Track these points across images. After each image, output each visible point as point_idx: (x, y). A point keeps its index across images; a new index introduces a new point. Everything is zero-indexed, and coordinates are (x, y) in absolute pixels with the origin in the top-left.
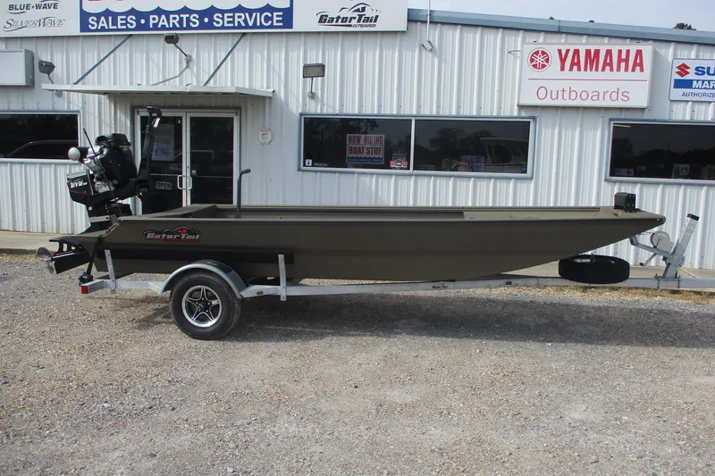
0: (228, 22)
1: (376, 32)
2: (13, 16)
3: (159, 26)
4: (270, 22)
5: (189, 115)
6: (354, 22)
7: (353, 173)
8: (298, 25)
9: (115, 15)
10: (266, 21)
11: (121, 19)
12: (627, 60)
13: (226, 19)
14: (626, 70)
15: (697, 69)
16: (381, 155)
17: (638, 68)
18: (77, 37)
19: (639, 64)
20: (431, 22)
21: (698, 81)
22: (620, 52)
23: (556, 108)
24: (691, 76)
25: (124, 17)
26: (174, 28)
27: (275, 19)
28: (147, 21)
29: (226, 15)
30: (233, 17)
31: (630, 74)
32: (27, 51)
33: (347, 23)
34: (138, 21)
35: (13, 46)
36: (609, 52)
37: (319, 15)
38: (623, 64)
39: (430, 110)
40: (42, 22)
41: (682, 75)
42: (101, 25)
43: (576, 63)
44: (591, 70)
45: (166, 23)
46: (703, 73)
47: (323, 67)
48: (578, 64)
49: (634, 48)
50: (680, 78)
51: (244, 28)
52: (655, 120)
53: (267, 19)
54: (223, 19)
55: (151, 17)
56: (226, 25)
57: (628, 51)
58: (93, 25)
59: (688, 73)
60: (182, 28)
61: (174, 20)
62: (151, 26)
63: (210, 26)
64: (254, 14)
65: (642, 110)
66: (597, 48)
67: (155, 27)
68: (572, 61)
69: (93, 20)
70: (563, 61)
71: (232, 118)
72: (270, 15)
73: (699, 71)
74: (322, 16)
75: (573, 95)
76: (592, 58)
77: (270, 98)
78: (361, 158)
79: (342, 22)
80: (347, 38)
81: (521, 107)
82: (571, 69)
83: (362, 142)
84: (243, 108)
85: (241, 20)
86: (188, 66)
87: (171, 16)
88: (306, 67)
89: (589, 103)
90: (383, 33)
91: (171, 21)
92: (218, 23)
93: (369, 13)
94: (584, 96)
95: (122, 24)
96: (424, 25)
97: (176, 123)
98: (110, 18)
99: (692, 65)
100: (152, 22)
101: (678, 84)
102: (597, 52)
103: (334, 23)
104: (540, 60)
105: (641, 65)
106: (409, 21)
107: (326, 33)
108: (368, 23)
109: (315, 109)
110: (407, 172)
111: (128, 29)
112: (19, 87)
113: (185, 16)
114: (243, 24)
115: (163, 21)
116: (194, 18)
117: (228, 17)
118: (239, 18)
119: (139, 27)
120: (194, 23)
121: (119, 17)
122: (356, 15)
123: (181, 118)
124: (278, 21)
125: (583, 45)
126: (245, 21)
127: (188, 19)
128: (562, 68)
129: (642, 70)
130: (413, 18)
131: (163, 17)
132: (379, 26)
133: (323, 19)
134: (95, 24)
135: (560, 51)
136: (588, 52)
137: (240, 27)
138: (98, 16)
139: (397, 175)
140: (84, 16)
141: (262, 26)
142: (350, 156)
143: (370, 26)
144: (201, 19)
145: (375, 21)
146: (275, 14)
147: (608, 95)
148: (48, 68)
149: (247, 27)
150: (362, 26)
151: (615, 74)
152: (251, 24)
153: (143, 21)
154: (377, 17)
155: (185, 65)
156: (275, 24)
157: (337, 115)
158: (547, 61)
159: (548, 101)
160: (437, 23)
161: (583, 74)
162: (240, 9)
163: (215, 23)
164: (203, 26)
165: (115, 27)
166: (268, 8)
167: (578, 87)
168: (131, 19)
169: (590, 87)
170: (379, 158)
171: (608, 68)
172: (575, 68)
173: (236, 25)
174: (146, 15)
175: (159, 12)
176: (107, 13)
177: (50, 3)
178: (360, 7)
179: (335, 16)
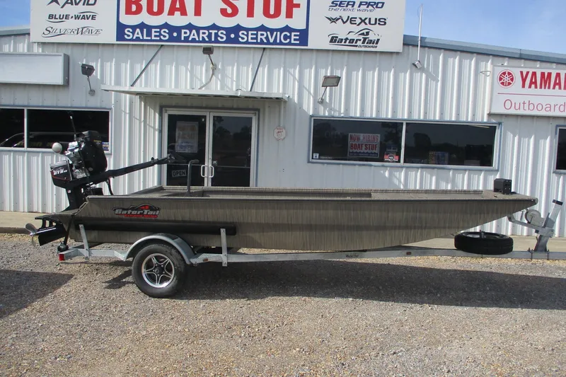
0: (252, 38)
1: (376, 52)
2: (52, 25)
3: (190, 39)
4: (288, 40)
5: (212, 115)
6: (359, 43)
8: (312, 44)
9: (149, 28)
10: (285, 39)
11: (155, 32)
13: (250, 36)
16: (377, 151)
18: (113, 45)
20: (421, 46)
23: (517, 116)
25: (159, 30)
26: (204, 41)
27: (293, 37)
28: (179, 35)
29: (250, 33)
30: (257, 35)
32: (65, 55)
33: (354, 44)
34: (170, 34)
35: (48, 50)
36: (558, 75)
37: (330, 37)
39: (419, 115)
40: (81, 31)
42: (136, 35)
43: (533, 83)
44: (545, 88)
45: (196, 37)
47: (338, 78)
48: (535, 83)
51: (265, 44)
53: (286, 37)
54: (247, 36)
55: (183, 31)
56: (250, 40)
58: (129, 36)
60: (210, 41)
61: (204, 35)
62: (183, 39)
63: (236, 41)
64: (275, 33)
66: (550, 71)
67: (186, 40)
68: (531, 81)
69: (128, 31)
70: (524, 80)
71: (251, 118)
72: (288, 34)
74: (333, 37)
75: (531, 107)
76: (546, 79)
77: (285, 101)
78: (360, 153)
79: (349, 42)
80: (352, 56)
81: (490, 115)
82: (530, 87)
83: (361, 139)
84: (261, 111)
85: (263, 37)
86: (213, 74)
87: (201, 31)
88: (326, 78)
89: (543, 113)
90: (382, 53)
91: (201, 35)
92: (243, 38)
93: (372, 37)
94: (540, 107)
95: (155, 36)
96: (415, 48)
97: (200, 122)
98: (145, 30)
100: (183, 35)
102: (550, 74)
103: (343, 43)
104: (506, 79)
106: (404, 44)
107: (333, 51)
108: (371, 45)
109: (324, 113)
110: (398, 164)
111: (161, 40)
113: (213, 32)
114: (265, 41)
116: (222, 34)
117: (252, 34)
118: (262, 36)
119: (171, 39)
120: (222, 38)
121: (153, 30)
122: (361, 37)
123: (205, 117)
124: (295, 40)
125: (539, 69)
126: (267, 38)
127: (216, 35)
128: (523, 86)
130: (409, 42)
131: (194, 31)
132: (380, 48)
133: (333, 40)
134: (131, 34)
135: (522, 73)
136: (543, 74)
137: (262, 42)
138: (134, 28)
139: (390, 167)
140: (121, 28)
141: (281, 43)
142: (351, 151)
143: (372, 47)
144: (228, 35)
145: (377, 43)
146: (293, 34)
148: (88, 70)
149: (268, 43)
150: (366, 46)
151: (562, 92)
152: (271, 40)
153: (175, 34)
154: (378, 40)
155: (210, 72)
156: (293, 42)
158: (512, 80)
159: (512, 111)
160: (425, 47)
161: (538, 91)
162: (263, 28)
163: (240, 39)
164: (229, 40)
165: (150, 38)
166: (287, 28)
167: (535, 100)
168: (165, 32)
169: (544, 101)
170: (375, 153)
171: (557, 87)
172: (533, 86)
173: (259, 41)
174: (178, 29)
175: (190, 27)
176: (142, 26)
177: (88, 14)
178: (365, 31)
179: (344, 38)
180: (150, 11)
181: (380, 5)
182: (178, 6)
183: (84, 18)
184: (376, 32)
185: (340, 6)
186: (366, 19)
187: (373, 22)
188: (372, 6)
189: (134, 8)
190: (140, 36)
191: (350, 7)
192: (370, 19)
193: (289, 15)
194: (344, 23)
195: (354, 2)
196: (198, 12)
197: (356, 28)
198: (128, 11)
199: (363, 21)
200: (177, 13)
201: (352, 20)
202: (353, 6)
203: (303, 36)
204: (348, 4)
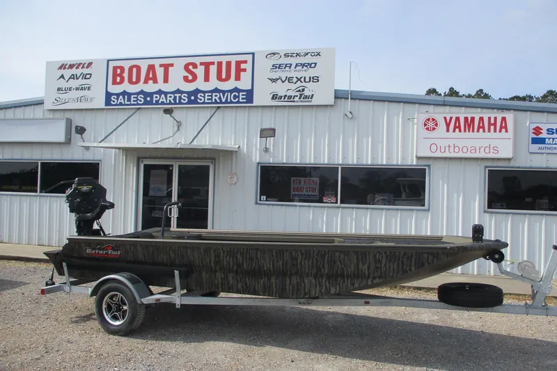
0: (208, 99)
1: (313, 106)
2: (60, 95)
3: (160, 102)
4: (237, 99)
5: (178, 164)
6: (296, 99)
7: (296, 206)
8: (257, 101)
9: (129, 95)
10: (235, 98)
11: (134, 98)
12: (495, 124)
13: (206, 97)
14: (495, 131)
15: (548, 130)
16: (317, 193)
17: (503, 130)
18: (103, 109)
19: (504, 127)
20: (351, 98)
21: (549, 139)
22: (489, 118)
23: (445, 159)
24: (544, 135)
25: (136, 96)
26: (170, 103)
27: (241, 97)
28: (152, 99)
29: (206, 94)
30: (211, 96)
31: (498, 134)
32: (67, 119)
33: (292, 100)
34: (145, 99)
35: (58, 115)
36: (481, 119)
37: (272, 95)
38: (492, 127)
39: (353, 160)
40: (80, 100)
41: (537, 135)
42: (119, 101)
43: (457, 127)
44: (469, 131)
45: (164, 100)
46: (553, 133)
47: (274, 130)
48: (459, 127)
49: (499, 116)
50: (535, 136)
51: (219, 103)
52: (519, 167)
53: (235, 97)
54: (204, 97)
55: (155, 96)
56: (206, 101)
57: (495, 118)
58: (114, 102)
59: (541, 133)
60: (175, 103)
61: (170, 98)
62: (154, 102)
63: (195, 102)
64: (226, 94)
65: (509, 160)
66: (473, 116)
67: (157, 103)
68: (455, 125)
69: (114, 98)
70: (448, 125)
71: (209, 167)
72: (237, 94)
73: (550, 131)
74: (274, 95)
75: (457, 149)
76: (469, 123)
77: (236, 152)
78: (302, 195)
79: (288, 99)
80: (292, 110)
81: (418, 158)
82: (454, 131)
83: (302, 183)
84: (216, 161)
85: (217, 98)
86: (178, 130)
87: (168, 95)
88: (262, 131)
89: (469, 155)
90: (318, 106)
91: (168, 98)
92: (201, 100)
93: (307, 93)
94: (465, 150)
95: (134, 101)
96: (346, 100)
97: (168, 169)
98: (126, 96)
99: (544, 127)
100: (155, 99)
101: (535, 141)
102: (473, 119)
103: (282, 100)
104: (431, 124)
105: (506, 128)
106: (335, 97)
107: (276, 106)
109: (271, 160)
110: (336, 205)
111: (138, 104)
112: (60, 144)
113: (178, 95)
114: (219, 101)
115: (163, 99)
116: (184, 97)
117: (208, 96)
118: (216, 97)
119: (146, 103)
120: (184, 100)
121: (132, 96)
122: (298, 94)
123: (172, 166)
124: (242, 99)
125: (462, 113)
126: (220, 98)
127: (180, 98)
128: (448, 131)
129: (507, 131)
130: (339, 96)
131: (163, 96)
132: (315, 102)
133: (274, 97)
134: (116, 100)
135: (445, 118)
136: (466, 119)
137: (216, 102)
138: (118, 95)
139: (328, 207)
140: (108, 95)
141: (231, 102)
142: (294, 193)
143: (308, 101)
144: (189, 98)
145: (312, 98)
146: (241, 94)
147: (482, 149)
148: (81, 130)
149: (221, 103)
150: (302, 101)
151: (487, 134)
152: (223, 100)
153: (148, 99)
154: (313, 95)
155: (176, 128)
157: (284, 164)
158: (436, 125)
159: (438, 154)
160: (355, 99)
161: (463, 134)
162: (216, 90)
163: (198, 100)
164: (190, 102)
165: (129, 103)
166: (236, 90)
167: (460, 143)
168: (141, 97)
169: (470, 143)
170: (315, 195)
171: (481, 130)
172: (457, 130)
173: (213, 101)
174: (151, 95)
175: (160, 92)
176: (124, 93)
177: (86, 86)
178: (301, 88)
179: (283, 95)
180: (131, 82)
181: (313, 65)
182: (151, 76)
183: (82, 89)
184: (310, 88)
185: (279, 68)
186: (301, 78)
187: (307, 80)
188: (306, 66)
189: (118, 79)
190: (122, 101)
191: (287, 68)
192: (305, 78)
193: (238, 78)
194: (283, 82)
195: (291, 64)
196: (166, 80)
197: (293, 86)
198: (114, 82)
199: (299, 80)
200: (151, 82)
201: (289, 80)
202: (290, 67)
203: (249, 95)
204: (286, 66)
